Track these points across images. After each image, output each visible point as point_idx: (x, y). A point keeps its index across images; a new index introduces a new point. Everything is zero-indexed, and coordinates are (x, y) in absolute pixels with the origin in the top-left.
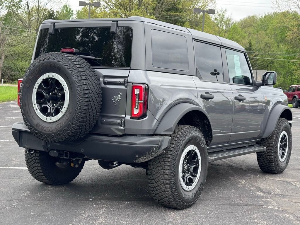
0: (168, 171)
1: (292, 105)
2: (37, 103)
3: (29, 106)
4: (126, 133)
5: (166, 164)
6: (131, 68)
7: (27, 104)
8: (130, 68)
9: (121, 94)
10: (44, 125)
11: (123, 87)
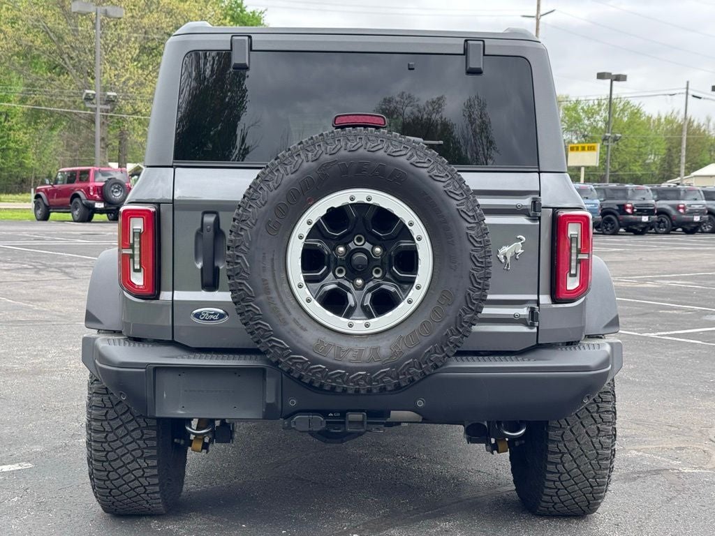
0: (609, 425)
1: (70, 214)
2: (306, 281)
3: (278, 292)
4: (540, 342)
5: (604, 410)
6: (541, 170)
7: (271, 285)
8: (539, 168)
9: (524, 239)
10: (344, 343)
11: (522, 220)
